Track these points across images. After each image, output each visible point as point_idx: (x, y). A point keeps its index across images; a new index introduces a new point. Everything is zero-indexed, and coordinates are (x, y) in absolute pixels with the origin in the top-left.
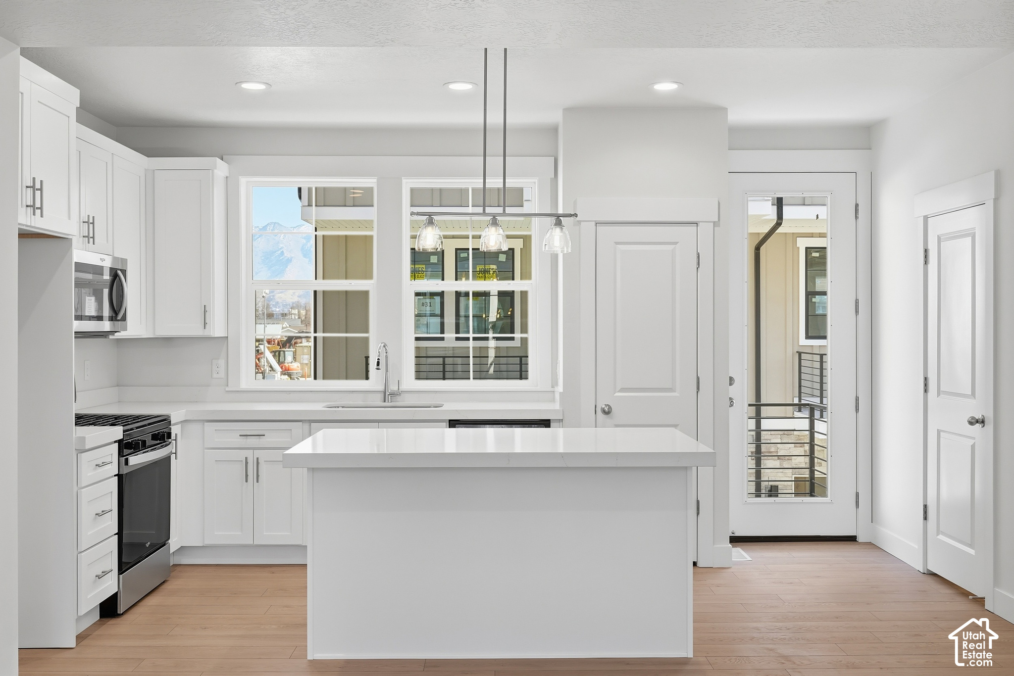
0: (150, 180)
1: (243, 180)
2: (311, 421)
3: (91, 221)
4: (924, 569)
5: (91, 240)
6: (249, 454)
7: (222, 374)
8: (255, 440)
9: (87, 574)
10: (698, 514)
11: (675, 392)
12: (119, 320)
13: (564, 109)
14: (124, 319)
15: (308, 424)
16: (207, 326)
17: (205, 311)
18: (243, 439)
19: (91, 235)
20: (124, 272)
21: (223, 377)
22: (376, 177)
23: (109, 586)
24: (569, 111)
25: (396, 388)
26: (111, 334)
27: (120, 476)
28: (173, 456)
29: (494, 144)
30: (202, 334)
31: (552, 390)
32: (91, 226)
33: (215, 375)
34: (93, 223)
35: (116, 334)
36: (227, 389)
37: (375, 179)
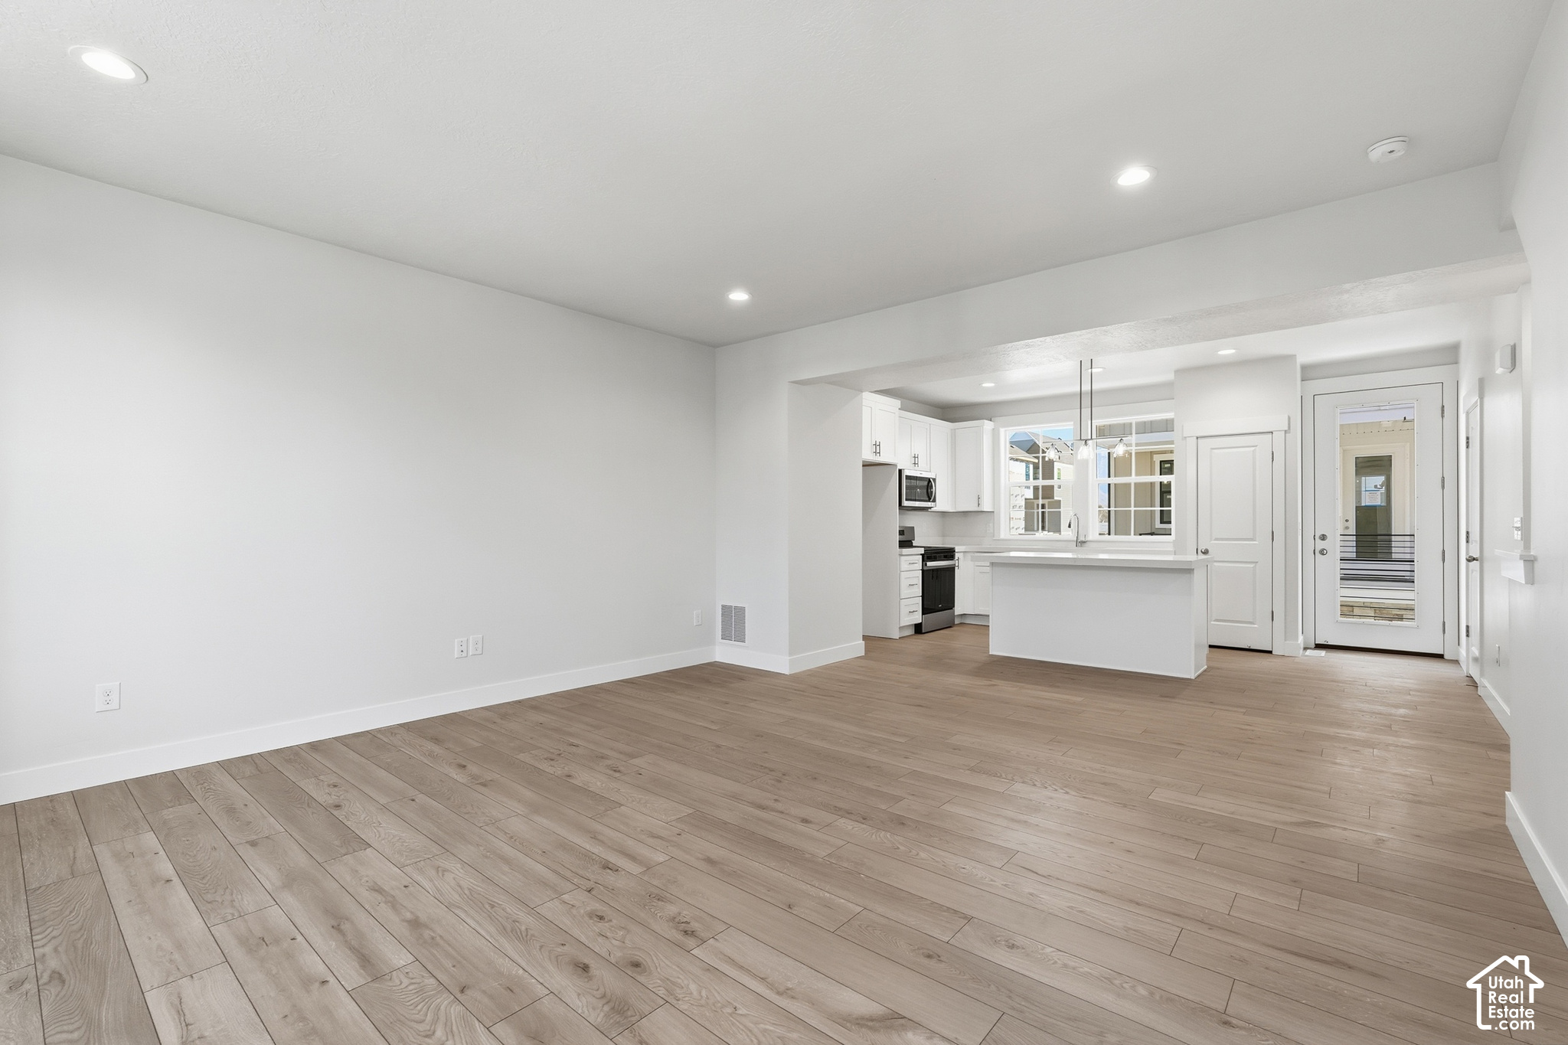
0: (954, 435)
1: (1002, 430)
3: (916, 456)
7: (992, 531)
9: (904, 611)
10: (1273, 620)
11: (1256, 540)
12: (931, 502)
14: (934, 501)
16: (980, 505)
17: (978, 498)
19: (916, 464)
20: (934, 480)
23: (918, 618)
24: (1179, 372)
25: (1084, 540)
26: (929, 509)
27: (923, 570)
28: (956, 568)
29: (1086, 401)
30: (977, 510)
35: (932, 508)
36: (994, 538)
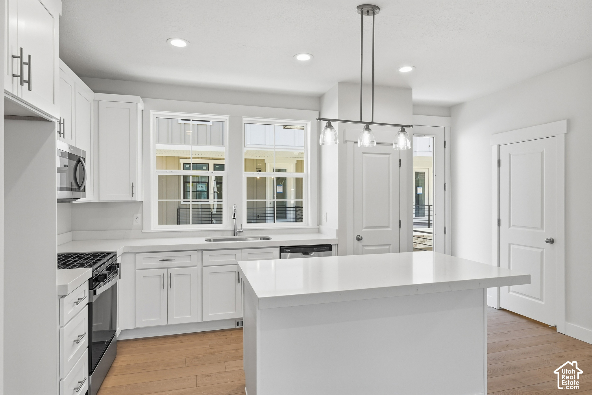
0: (96, 107)
1: (152, 113)
2: (202, 251)
3: (62, 122)
4: (498, 307)
5: (62, 135)
6: (164, 271)
8: (168, 263)
11: (389, 228)
12: (81, 191)
13: (339, 83)
14: (84, 190)
15: (201, 252)
16: (134, 195)
17: (133, 187)
18: (161, 263)
19: (62, 132)
20: (84, 159)
21: (140, 224)
22: (229, 116)
24: (342, 84)
26: (73, 200)
27: (90, 304)
30: (130, 200)
31: (318, 227)
32: (62, 125)
33: (135, 223)
34: (63, 124)
35: (77, 200)
36: (143, 231)
37: (228, 116)
